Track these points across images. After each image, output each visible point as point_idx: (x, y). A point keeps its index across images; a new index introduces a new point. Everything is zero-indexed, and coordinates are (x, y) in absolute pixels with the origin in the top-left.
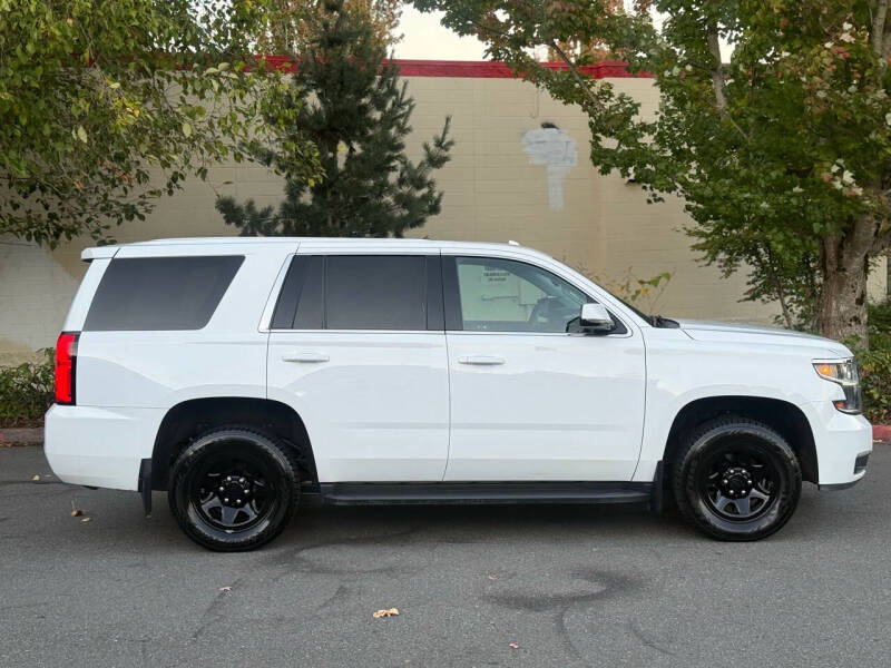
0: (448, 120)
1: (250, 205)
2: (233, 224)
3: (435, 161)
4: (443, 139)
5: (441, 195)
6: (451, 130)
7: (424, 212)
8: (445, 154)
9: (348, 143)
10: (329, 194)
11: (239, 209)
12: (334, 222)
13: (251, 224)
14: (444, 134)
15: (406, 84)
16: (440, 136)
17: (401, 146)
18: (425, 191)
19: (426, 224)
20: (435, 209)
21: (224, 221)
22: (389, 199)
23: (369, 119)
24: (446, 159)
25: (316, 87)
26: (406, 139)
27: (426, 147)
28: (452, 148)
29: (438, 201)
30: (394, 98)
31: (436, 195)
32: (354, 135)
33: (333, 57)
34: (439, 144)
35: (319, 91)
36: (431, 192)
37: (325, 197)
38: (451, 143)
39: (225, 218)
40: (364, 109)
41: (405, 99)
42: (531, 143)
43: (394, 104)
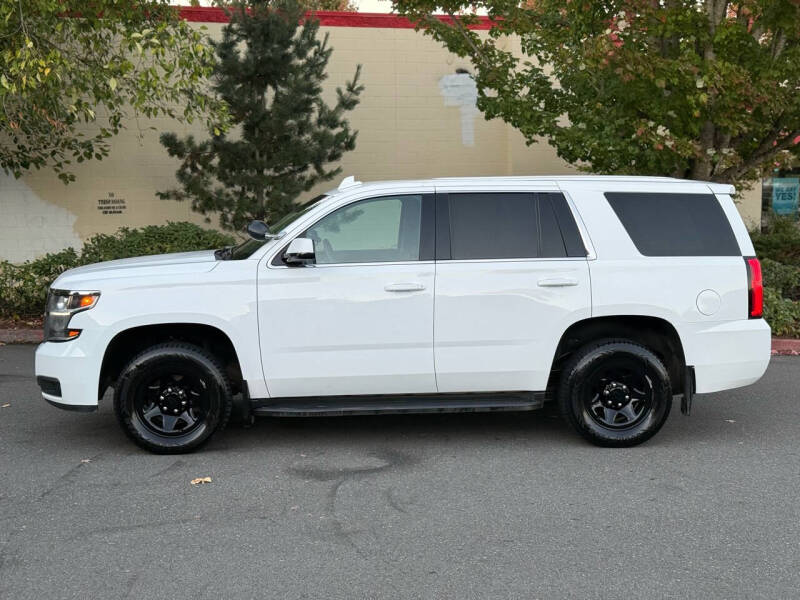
0: (359, 68)
1: (190, 140)
2: (176, 156)
3: (347, 104)
4: (354, 86)
5: (356, 133)
6: (361, 76)
7: (341, 148)
8: (354, 97)
9: (275, 87)
10: (257, 132)
11: (181, 143)
12: (261, 156)
13: (191, 157)
14: (355, 81)
15: (327, 35)
16: (352, 82)
17: (319, 90)
18: (339, 130)
19: (342, 159)
20: (350, 146)
21: (168, 154)
22: (307, 136)
23: (292, 66)
24: (355, 102)
25: (246, 37)
26: (323, 84)
27: (339, 91)
28: (362, 92)
29: (353, 139)
30: (316, 47)
31: (351, 133)
32: (280, 80)
33: (260, 12)
34: (350, 89)
35: (249, 41)
36: (346, 130)
37: (254, 133)
38: (361, 88)
39: (169, 150)
40: (287, 58)
41: (326, 49)
42: (446, 87)
43: (316, 53)
